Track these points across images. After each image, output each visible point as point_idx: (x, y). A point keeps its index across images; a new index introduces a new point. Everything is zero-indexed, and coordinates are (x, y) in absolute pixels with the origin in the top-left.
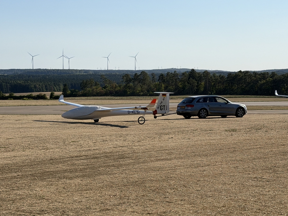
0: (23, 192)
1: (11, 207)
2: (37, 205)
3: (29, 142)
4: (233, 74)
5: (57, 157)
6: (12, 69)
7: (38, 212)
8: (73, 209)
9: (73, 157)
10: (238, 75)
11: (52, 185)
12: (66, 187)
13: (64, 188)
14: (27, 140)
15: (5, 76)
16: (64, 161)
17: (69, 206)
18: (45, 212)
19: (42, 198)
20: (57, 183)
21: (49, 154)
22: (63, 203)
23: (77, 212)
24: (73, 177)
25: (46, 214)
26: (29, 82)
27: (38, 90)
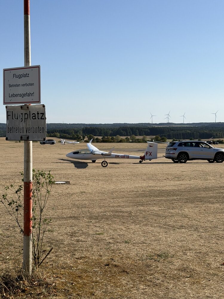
0: (175, 211)
1: (162, 222)
2: (180, 221)
3: (196, 175)
5: (210, 186)
6: (201, 123)
7: (178, 227)
8: (204, 227)
9: (221, 187)
11: (197, 207)
12: (206, 209)
13: (205, 210)
14: (195, 173)
15: (196, 128)
16: (214, 190)
17: (202, 224)
18: (184, 228)
19: (186, 216)
20: (201, 206)
21: (206, 184)
22: (199, 221)
23: (206, 229)
24: (215, 202)
25: (183, 228)
26: (212, 131)
27: (218, 137)
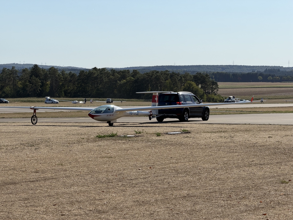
4: (86, 72)
10: (93, 72)
